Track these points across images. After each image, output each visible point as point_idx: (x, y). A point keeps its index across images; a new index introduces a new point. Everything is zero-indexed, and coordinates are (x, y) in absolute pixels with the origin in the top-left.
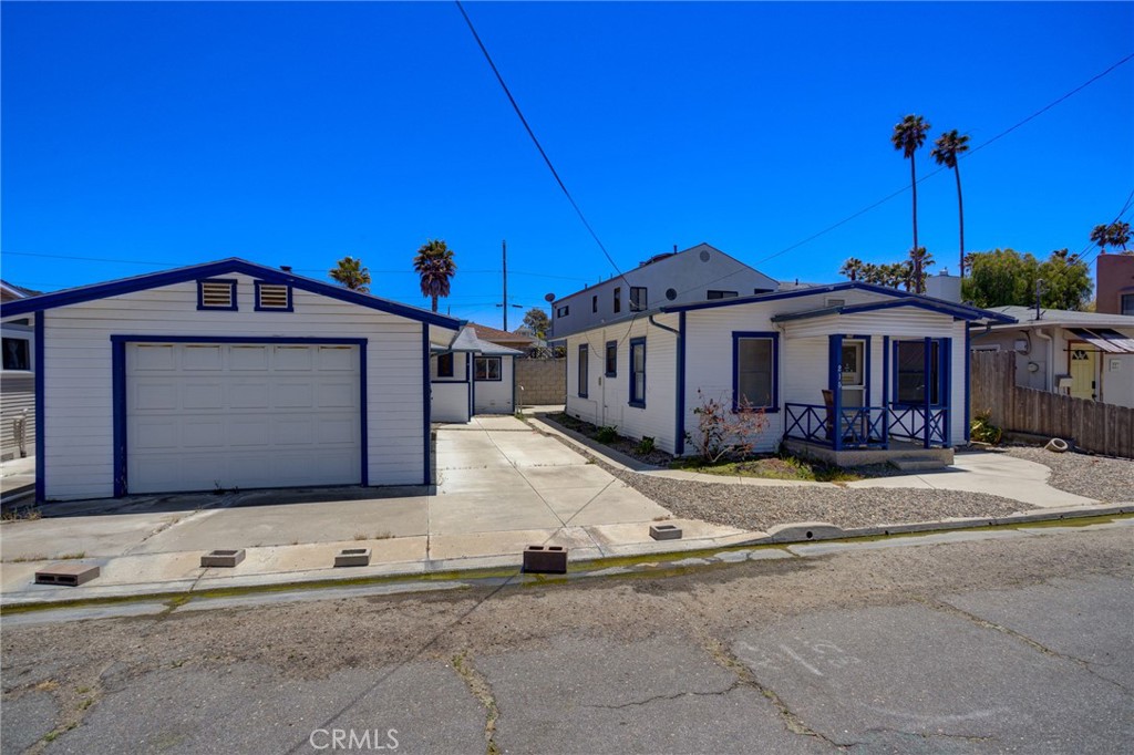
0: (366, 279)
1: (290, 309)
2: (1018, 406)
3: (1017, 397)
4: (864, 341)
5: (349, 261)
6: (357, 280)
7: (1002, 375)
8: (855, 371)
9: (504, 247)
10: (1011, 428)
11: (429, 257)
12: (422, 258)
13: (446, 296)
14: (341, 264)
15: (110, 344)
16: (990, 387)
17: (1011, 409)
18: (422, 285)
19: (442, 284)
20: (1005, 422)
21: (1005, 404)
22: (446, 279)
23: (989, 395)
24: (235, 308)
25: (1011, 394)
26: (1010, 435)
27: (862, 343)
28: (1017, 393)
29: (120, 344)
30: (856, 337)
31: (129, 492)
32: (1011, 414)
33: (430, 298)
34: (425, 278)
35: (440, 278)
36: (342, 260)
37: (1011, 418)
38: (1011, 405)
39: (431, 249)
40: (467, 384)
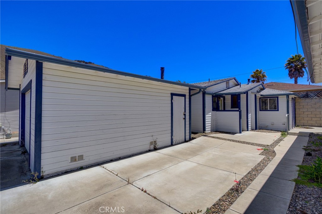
0: (264, 76)
5: (257, 71)
6: (260, 77)
11: (292, 62)
12: (289, 64)
13: (302, 77)
14: (254, 73)
18: (289, 74)
19: (299, 72)
22: (301, 69)
29: (25, 94)
33: (294, 79)
34: (290, 71)
35: (298, 70)
36: (255, 71)
39: (293, 59)
40: (239, 112)
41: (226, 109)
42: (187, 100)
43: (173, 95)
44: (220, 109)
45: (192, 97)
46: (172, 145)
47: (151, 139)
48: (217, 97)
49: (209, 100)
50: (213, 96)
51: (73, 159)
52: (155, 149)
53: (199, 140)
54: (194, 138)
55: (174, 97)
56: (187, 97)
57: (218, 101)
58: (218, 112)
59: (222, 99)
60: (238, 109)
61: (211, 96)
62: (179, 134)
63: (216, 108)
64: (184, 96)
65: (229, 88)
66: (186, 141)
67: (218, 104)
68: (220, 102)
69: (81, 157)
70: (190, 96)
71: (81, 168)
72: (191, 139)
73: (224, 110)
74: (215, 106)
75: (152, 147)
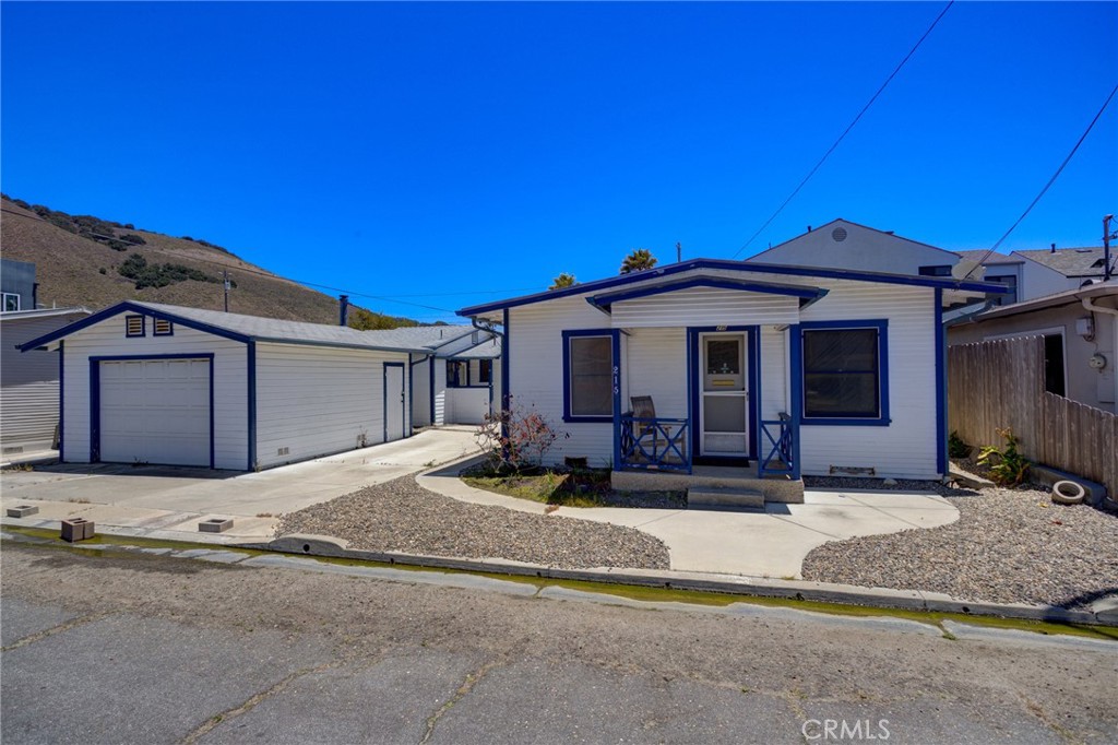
1: (171, 334)
2: (1048, 427)
3: (1047, 410)
4: (746, 333)
7: (1032, 375)
8: (736, 371)
9: (679, 249)
10: (1043, 461)
11: (633, 266)
14: (556, 281)
15: (88, 362)
16: (1022, 394)
17: (1041, 430)
20: (1037, 451)
21: (1037, 421)
23: (1022, 405)
24: (144, 335)
25: (1040, 405)
26: (1037, 470)
27: (743, 336)
28: (1046, 403)
29: (95, 363)
30: (730, 328)
31: (102, 460)
32: (1041, 436)
37: (1042, 445)
38: (1042, 423)
39: (634, 259)
40: (488, 389)
41: (472, 384)
42: (407, 371)
43: (386, 364)
44: (461, 384)
45: (414, 367)
46: (385, 442)
47: (359, 432)
48: (454, 364)
49: (440, 367)
50: (448, 362)
51: (280, 452)
52: (364, 446)
53: (425, 435)
54: (416, 433)
55: (388, 368)
56: (407, 366)
57: (457, 369)
58: (456, 389)
59: (464, 364)
60: (487, 384)
61: (444, 361)
62: (395, 427)
63: (453, 382)
64: (402, 365)
65: (477, 344)
66: (404, 437)
67: (456, 374)
68: (460, 371)
69: (287, 450)
70: (411, 364)
71: (288, 464)
72: (411, 435)
73: (469, 386)
74: (452, 379)
75: (360, 444)
